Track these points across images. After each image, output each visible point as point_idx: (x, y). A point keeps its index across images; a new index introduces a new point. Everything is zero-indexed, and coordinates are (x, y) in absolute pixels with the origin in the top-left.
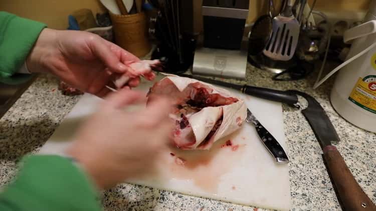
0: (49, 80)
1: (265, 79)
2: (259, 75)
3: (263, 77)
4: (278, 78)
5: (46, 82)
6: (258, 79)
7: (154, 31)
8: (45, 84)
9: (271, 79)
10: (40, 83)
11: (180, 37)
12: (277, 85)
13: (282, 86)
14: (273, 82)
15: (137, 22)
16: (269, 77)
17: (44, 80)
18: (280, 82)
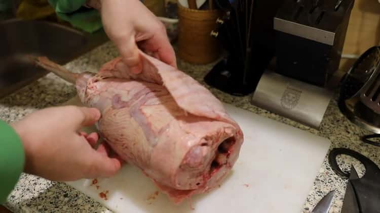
0: (91, 62)
1: (349, 135)
2: (343, 128)
3: (349, 133)
4: (372, 139)
5: (87, 63)
6: (338, 133)
7: (216, 34)
8: (85, 65)
9: (358, 138)
10: (81, 62)
11: (248, 50)
12: (364, 148)
13: (370, 152)
14: (359, 142)
15: (204, 21)
16: (358, 135)
17: (86, 60)
18: (370, 146)
